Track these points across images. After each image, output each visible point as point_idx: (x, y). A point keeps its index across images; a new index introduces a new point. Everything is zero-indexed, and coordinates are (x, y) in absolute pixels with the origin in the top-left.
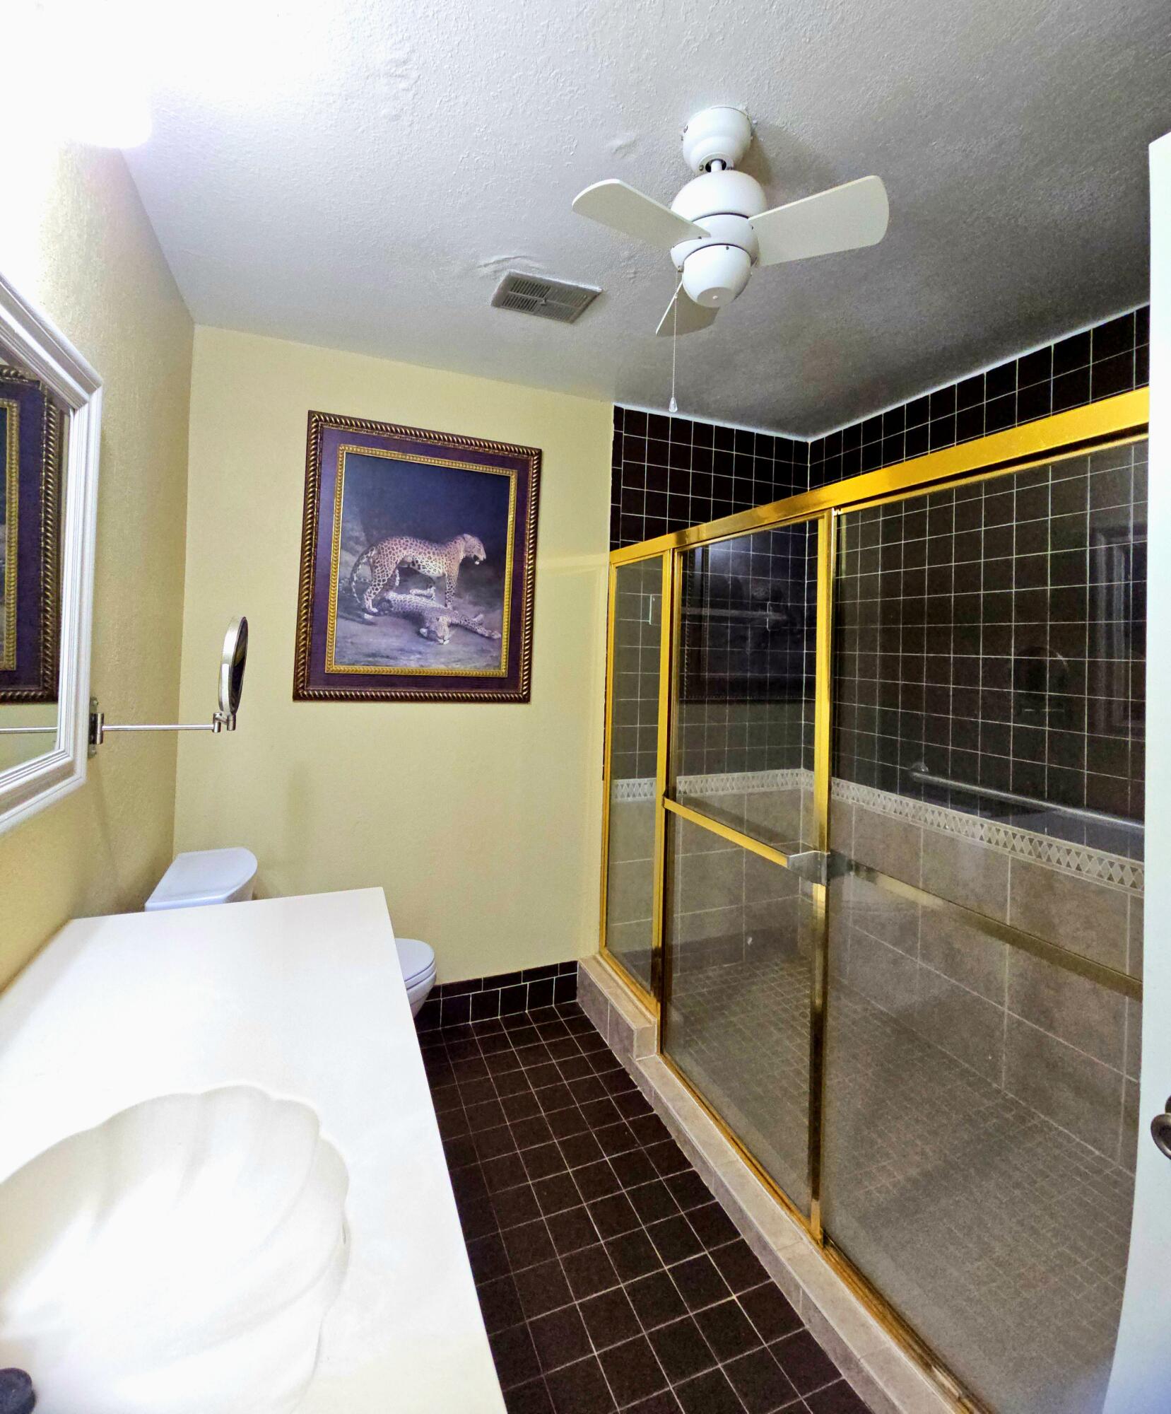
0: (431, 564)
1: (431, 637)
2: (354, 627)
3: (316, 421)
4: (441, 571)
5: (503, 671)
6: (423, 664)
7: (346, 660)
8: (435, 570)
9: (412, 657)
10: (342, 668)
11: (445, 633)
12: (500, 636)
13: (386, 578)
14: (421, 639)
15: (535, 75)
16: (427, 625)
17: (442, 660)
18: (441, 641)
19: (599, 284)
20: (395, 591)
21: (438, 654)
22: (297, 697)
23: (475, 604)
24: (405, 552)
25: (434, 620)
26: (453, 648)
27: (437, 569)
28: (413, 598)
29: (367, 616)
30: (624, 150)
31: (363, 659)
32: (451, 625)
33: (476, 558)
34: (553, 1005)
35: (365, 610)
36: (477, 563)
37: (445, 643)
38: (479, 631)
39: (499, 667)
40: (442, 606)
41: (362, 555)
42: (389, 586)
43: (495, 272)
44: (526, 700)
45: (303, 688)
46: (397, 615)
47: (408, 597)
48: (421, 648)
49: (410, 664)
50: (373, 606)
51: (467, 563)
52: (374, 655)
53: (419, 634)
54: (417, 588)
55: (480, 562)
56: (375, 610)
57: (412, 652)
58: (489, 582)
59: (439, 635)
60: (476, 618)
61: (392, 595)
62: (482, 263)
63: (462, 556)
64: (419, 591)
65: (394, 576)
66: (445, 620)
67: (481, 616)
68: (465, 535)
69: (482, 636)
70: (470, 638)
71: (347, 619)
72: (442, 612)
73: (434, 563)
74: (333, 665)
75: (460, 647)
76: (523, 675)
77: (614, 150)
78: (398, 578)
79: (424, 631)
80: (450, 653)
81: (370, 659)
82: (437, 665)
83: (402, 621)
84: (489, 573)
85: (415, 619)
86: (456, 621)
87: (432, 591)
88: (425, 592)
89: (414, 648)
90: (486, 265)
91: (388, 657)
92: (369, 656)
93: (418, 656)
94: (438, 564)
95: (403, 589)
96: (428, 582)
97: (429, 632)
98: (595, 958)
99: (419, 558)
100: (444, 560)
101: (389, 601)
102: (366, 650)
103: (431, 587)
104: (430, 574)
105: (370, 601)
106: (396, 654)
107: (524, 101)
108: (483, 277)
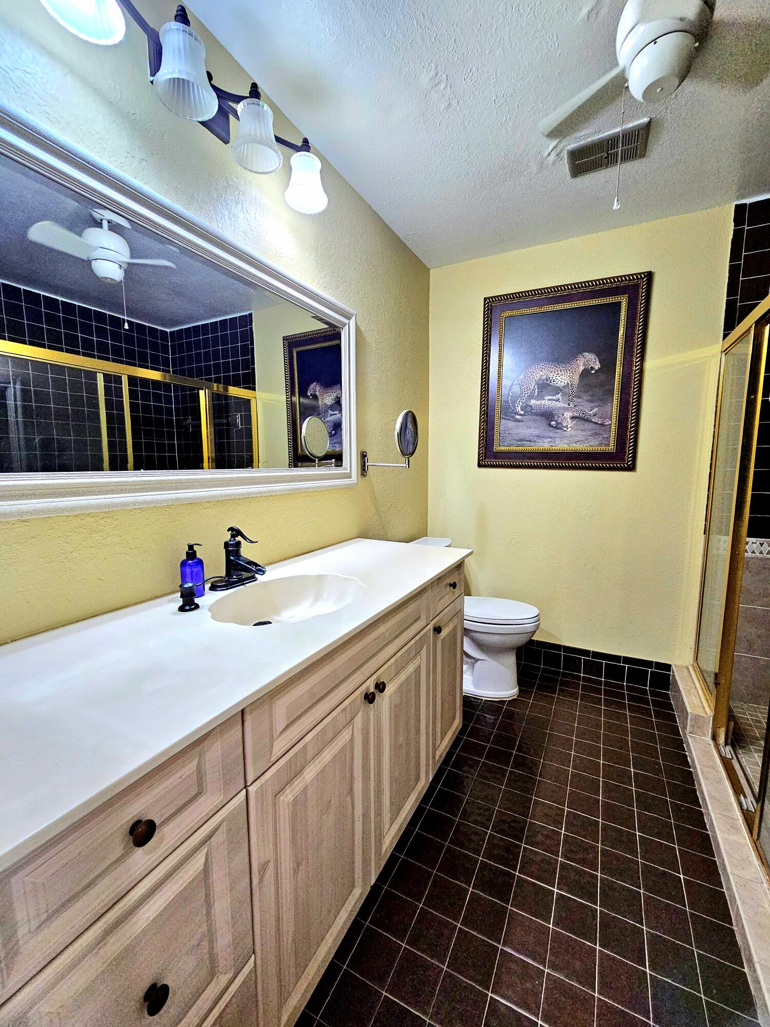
0: (559, 378)
1: (558, 427)
2: (511, 424)
3: (488, 303)
4: (566, 382)
5: (611, 448)
6: (553, 445)
7: (506, 444)
8: (561, 382)
9: (546, 441)
10: (503, 448)
11: (568, 423)
12: (610, 422)
13: (529, 392)
14: (551, 429)
15: (504, 20)
16: (556, 419)
17: (566, 441)
18: (565, 429)
19: (644, 116)
20: (535, 399)
21: (562, 438)
22: (480, 466)
23: (591, 401)
24: (541, 373)
25: (561, 415)
26: (574, 433)
27: (563, 381)
28: (547, 402)
29: (517, 417)
30: (594, 12)
31: (515, 442)
32: (573, 418)
33: (592, 368)
34: (648, 688)
35: (517, 414)
36: (593, 372)
37: (568, 430)
38: (593, 420)
39: (608, 445)
40: (566, 406)
41: (515, 379)
42: (531, 397)
43: (558, 155)
44: (632, 468)
45: (482, 460)
46: (536, 414)
47: (543, 402)
48: (551, 435)
49: (544, 445)
50: (521, 410)
51: (585, 374)
52: (522, 440)
53: (550, 425)
54: (549, 395)
55: (596, 371)
56: (522, 413)
57: (546, 437)
58: (602, 385)
59: (564, 425)
60: (591, 410)
61: (533, 402)
62: (546, 154)
63: (582, 368)
64: (550, 397)
65: (534, 390)
66: (568, 415)
67: (596, 410)
68: (584, 354)
69: (596, 423)
70: (588, 426)
71: (506, 419)
72: (566, 409)
73: (561, 377)
74: (497, 448)
75: (579, 432)
76: (629, 450)
77: (586, 18)
78: (537, 391)
79: (553, 423)
80: (571, 436)
81: (519, 443)
82: (562, 445)
83: (539, 418)
84: (602, 377)
85: (548, 416)
86: (576, 414)
87: (559, 396)
88: (554, 398)
89: (546, 435)
90: (549, 155)
91: (530, 441)
92: (518, 441)
93: (549, 440)
94: (564, 378)
95: (540, 397)
96: (557, 390)
97: (557, 423)
98: (687, 668)
99: (551, 375)
100: (568, 374)
101: (531, 406)
102: (517, 438)
103: (559, 393)
104: (558, 385)
105: (519, 407)
106: (535, 438)
107: (508, 40)
108: (553, 163)
